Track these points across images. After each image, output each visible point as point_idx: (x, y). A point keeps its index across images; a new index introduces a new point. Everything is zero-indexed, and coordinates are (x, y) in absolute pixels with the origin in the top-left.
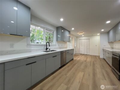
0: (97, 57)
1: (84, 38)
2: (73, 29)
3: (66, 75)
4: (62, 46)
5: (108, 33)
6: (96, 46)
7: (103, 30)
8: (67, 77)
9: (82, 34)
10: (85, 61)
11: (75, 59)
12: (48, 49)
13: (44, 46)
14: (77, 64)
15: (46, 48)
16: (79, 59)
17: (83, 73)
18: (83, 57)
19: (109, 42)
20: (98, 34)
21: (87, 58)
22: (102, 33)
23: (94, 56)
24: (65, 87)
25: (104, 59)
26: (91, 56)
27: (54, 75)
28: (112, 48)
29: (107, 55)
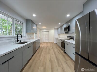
0: (53, 43)
1: (45, 31)
2: (40, 24)
3: (39, 60)
4: (30, 36)
5: (58, 29)
6: (52, 36)
7: (56, 27)
8: (41, 61)
9: (45, 28)
10: (48, 46)
11: (40, 46)
12: (19, 40)
13: (14, 38)
14: (43, 50)
15: (16, 40)
16: (43, 46)
17: (49, 55)
18: (45, 44)
19: (58, 34)
20: (53, 29)
21: (48, 44)
22: (55, 29)
23: (51, 42)
24: (43, 68)
25: (56, 43)
26: (49, 42)
27: (29, 63)
28: (59, 37)
29: (58, 41)
